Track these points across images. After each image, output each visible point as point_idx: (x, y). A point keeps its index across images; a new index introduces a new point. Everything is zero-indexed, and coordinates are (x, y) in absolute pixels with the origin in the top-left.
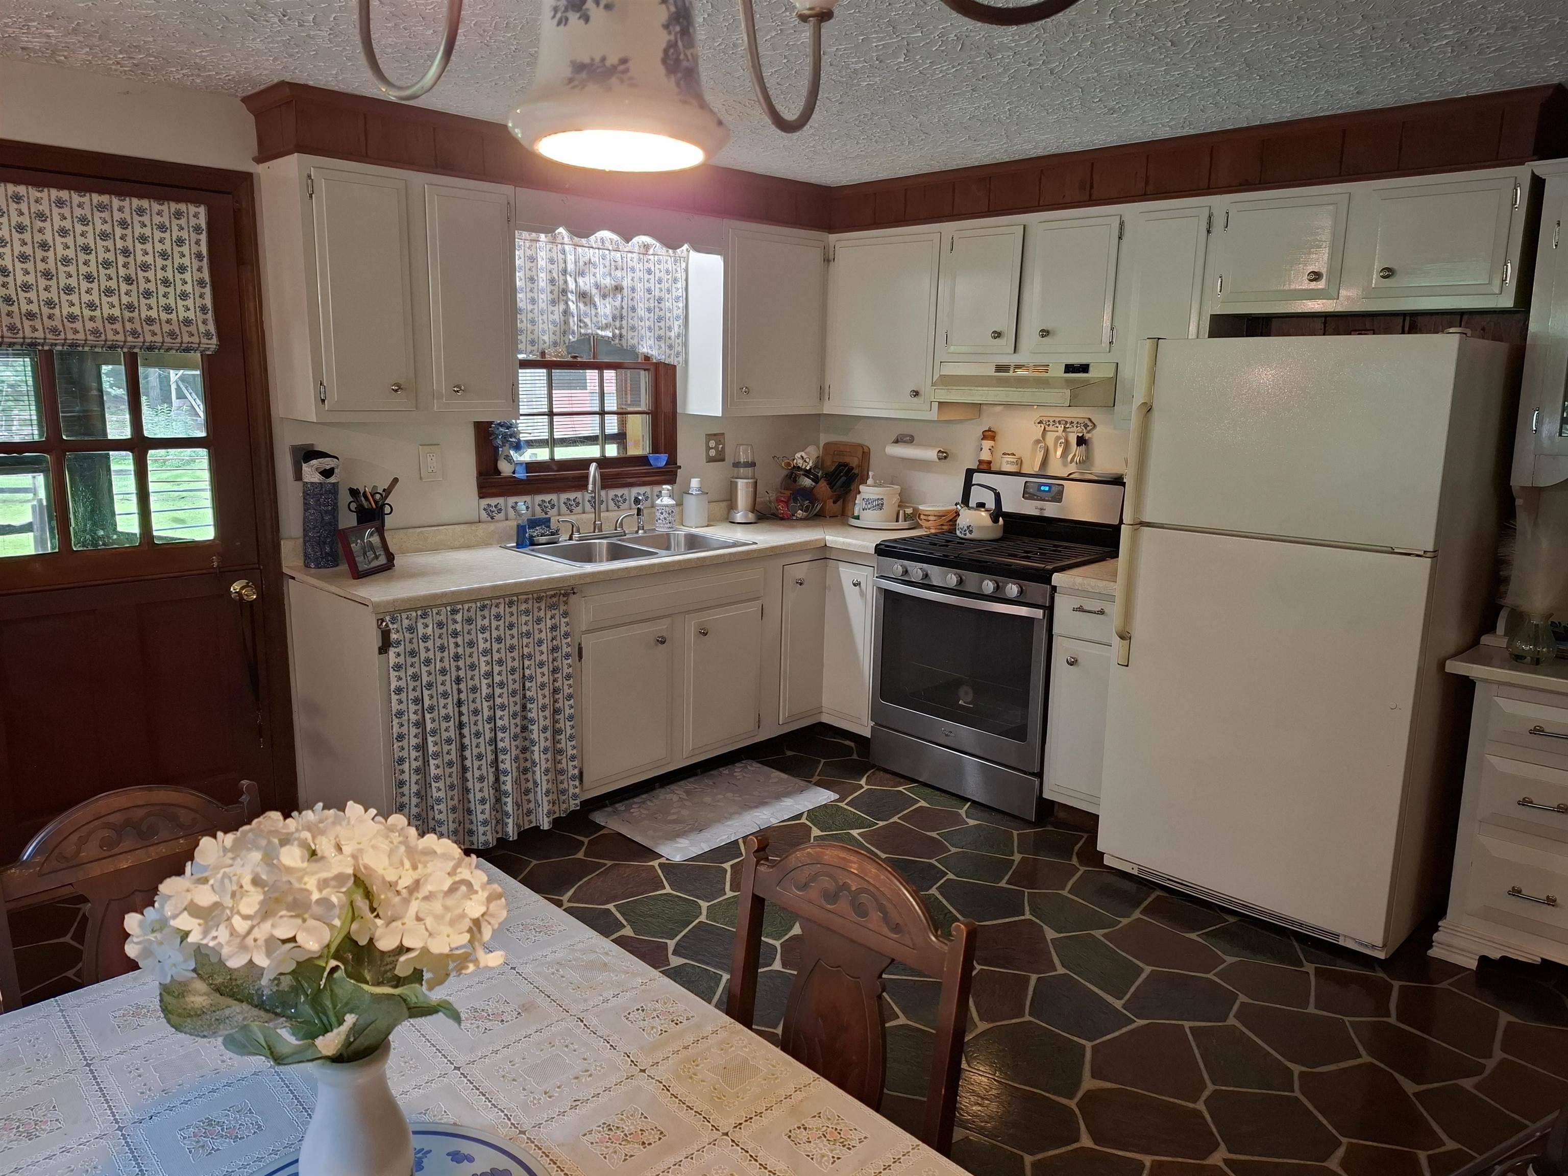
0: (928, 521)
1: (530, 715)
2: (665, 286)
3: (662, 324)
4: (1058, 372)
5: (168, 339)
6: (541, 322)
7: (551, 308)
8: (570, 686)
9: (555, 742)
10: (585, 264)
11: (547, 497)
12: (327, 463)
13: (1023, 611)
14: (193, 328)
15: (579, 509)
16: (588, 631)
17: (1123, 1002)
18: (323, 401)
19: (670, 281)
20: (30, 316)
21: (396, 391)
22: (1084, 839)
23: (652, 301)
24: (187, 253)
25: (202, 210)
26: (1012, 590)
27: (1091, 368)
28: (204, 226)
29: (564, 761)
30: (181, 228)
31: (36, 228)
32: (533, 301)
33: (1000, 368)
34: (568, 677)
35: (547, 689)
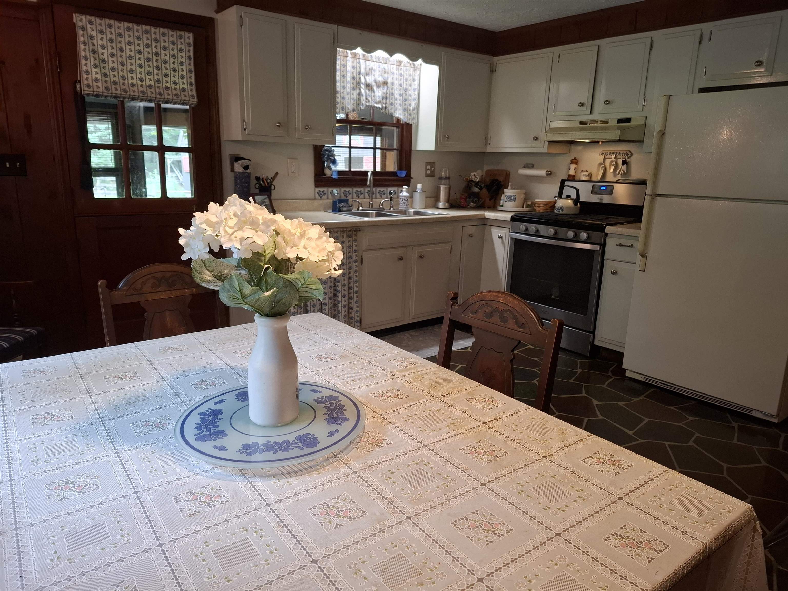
0: (539, 207)
1: (338, 288)
2: (409, 82)
3: (406, 103)
4: (613, 123)
5: (175, 98)
6: (347, 98)
7: (352, 92)
8: (357, 276)
9: (349, 303)
10: (370, 70)
11: (347, 189)
12: (246, 163)
13: (588, 246)
14: (186, 93)
15: (362, 196)
16: (366, 250)
17: (633, 432)
18: (245, 129)
19: (411, 80)
20: (115, 83)
21: (278, 126)
22: (615, 365)
23: (402, 90)
24: (184, 56)
25: (191, 35)
26: (584, 235)
27: (632, 120)
28: (192, 43)
29: (353, 313)
30: (182, 44)
31: (118, 41)
32: (344, 87)
33: (582, 123)
34: (356, 272)
35: (346, 277)
